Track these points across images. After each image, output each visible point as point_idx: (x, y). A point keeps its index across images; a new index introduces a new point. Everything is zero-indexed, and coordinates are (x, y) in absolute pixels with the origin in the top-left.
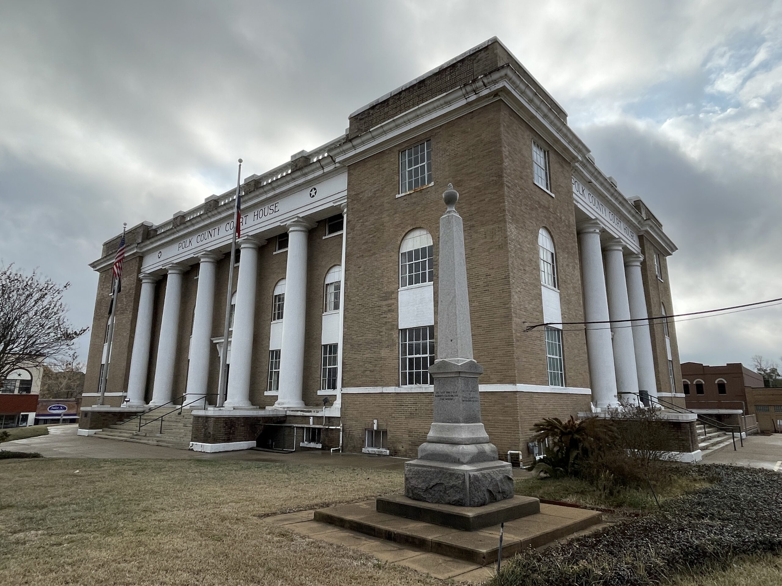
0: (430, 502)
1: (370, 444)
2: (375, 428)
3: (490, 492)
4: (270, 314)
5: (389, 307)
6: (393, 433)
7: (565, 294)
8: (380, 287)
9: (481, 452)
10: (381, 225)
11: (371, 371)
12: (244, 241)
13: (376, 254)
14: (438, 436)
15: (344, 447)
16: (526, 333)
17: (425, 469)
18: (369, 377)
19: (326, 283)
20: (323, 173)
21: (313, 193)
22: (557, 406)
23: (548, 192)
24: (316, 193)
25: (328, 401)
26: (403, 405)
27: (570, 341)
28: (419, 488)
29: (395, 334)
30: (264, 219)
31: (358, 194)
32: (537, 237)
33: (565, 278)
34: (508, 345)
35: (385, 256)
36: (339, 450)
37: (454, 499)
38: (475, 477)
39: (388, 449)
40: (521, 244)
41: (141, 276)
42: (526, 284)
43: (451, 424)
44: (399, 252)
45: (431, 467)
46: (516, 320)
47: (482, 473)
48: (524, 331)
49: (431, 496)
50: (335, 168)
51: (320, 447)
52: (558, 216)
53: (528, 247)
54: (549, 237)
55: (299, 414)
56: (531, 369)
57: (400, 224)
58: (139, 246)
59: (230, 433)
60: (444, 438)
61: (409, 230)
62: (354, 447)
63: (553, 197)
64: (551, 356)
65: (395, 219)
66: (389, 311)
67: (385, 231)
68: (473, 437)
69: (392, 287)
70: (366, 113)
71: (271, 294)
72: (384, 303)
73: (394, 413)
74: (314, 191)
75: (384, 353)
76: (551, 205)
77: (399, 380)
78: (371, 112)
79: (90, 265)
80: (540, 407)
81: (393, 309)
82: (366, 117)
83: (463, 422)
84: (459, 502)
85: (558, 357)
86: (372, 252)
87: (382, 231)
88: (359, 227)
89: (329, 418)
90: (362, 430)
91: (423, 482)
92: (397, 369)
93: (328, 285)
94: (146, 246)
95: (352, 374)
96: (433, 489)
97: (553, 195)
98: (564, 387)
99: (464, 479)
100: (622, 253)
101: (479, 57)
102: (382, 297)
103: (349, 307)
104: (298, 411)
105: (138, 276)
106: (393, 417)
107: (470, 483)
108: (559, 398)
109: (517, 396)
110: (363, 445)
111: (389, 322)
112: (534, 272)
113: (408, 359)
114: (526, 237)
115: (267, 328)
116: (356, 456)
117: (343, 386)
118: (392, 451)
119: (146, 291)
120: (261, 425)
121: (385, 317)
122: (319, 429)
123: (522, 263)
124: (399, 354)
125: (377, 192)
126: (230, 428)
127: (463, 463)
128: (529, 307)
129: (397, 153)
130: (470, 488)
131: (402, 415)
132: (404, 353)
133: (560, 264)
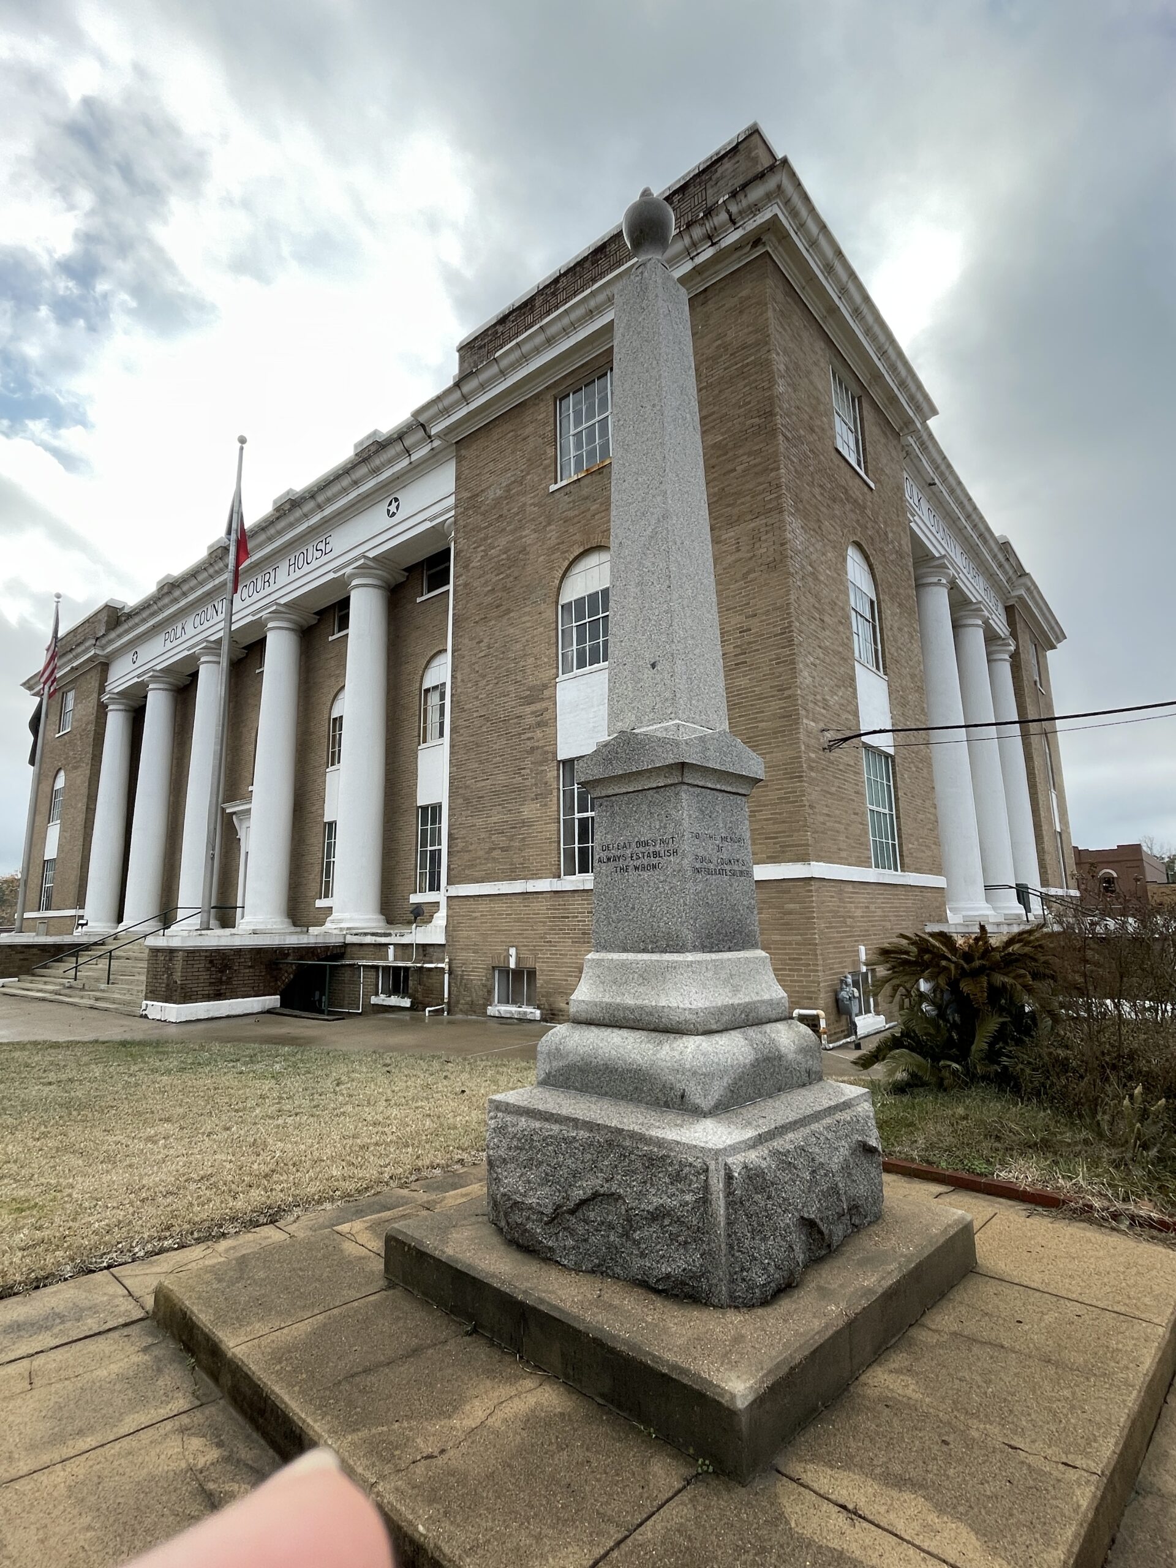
0: (571, 1265)
1: (504, 995)
2: (512, 965)
3: (809, 1225)
4: (325, 753)
5: (539, 716)
6: (547, 975)
7: (897, 684)
8: (519, 678)
9: (767, 1059)
10: (520, 552)
11: (503, 849)
12: (272, 615)
13: (513, 611)
14: (607, 999)
15: (452, 1005)
16: (827, 753)
17: (556, 1128)
18: (499, 862)
19: (425, 686)
20: (411, 463)
21: (393, 509)
22: (889, 912)
23: (862, 473)
24: (397, 508)
25: (420, 915)
26: (568, 917)
27: (909, 781)
28: (530, 1208)
29: (551, 773)
30: (307, 568)
31: (477, 495)
32: (845, 560)
33: (896, 654)
34: (792, 778)
35: (529, 613)
36: (442, 1010)
37: (665, 1269)
38: (753, 1175)
39: (538, 1008)
40: (815, 565)
41: (105, 698)
42: (825, 649)
43: (655, 957)
44: (557, 603)
45: (575, 1122)
46: (808, 723)
47: (775, 1153)
48: (824, 749)
49: (570, 1242)
50: (432, 449)
51: (408, 1005)
52: (881, 528)
53: (828, 575)
54: (866, 568)
55: (369, 940)
56: (838, 832)
57: (559, 544)
58: (98, 643)
59: (221, 982)
60: (627, 1008)
61: (576, 554)
62: (472, 1004)
63: (871, 489)
64: (874, 808)
65: (549, 536)
66: (539, 725)
67: (528, 562)
68: (736, 1001)
69: (545, 675)
70: (490, 332)
71: (326, 717)
72: (528, 709)
73: (550, 934)
74: (394, 504)
75: (530, 810)
76: (869, 503)
77: (559, 865)
78: (500, 329)
79: (23, 685)
80: (859, 913)
81: (547, 721)
82: (491, 341)
83: (695, 949)
84: (685, 1284)
85: (887, 811)
86: (504, 608)
87: (522, 563)
88: (479, 561)
89: (424, 946)
90: (487, 969)
91: (545, 1181)
92: (554, 842)
93: (427, 691)
94: (111, 642)
95: (467, 856)
96: (579, 1214)
97: (872, 485)
98: (899, 872)
99: (706, 1187)
100: (981, 631)
101: (718, 174)
102: (526, 697)
103: (461, 722)
104: (366, 934)
105: (99, 699)
106: (547, 942)
107: (729, 1204)
108: (891, 895)
109: (813, 888)
110: (488, 1000)
111: (538, 748)
112: (841, 628)
113: (576, 822)
114: (824, 554)
115: (319, 780)
116: (476, 1022)
117: (450, 882)
118: (545, 1012)
119: (116, 724)
120: (292, 964)
121: (529, 739)
122: (406, 969)
123: (817, 605)
124: (559, 811)
125: (511, 487)
126: (222, 971)
127: (697, 1113)
128: (833, 700)
129: (551, 403)
130: (730, 1224)
131: (565, 938)
132: (569, 810)
133: (887, 624)
